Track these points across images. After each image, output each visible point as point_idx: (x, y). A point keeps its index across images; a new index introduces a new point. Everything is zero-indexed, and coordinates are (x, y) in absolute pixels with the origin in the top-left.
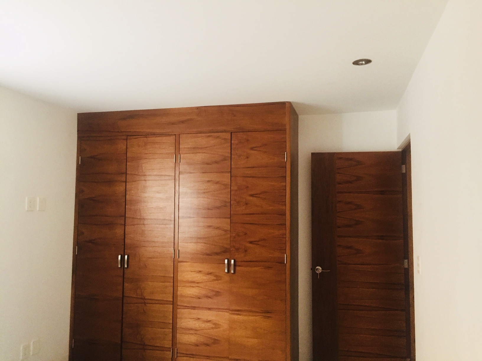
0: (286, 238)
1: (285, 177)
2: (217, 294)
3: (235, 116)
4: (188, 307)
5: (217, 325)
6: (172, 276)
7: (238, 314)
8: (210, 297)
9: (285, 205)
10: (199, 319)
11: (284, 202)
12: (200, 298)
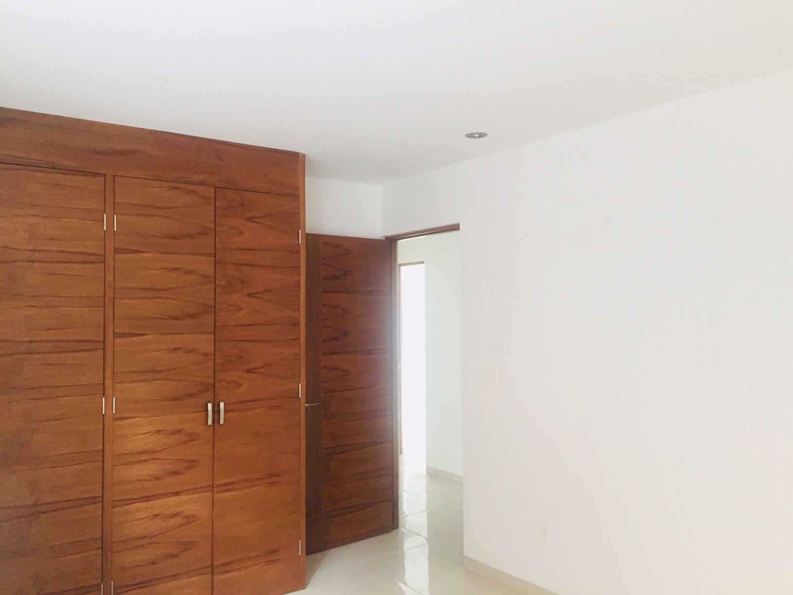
0: (300, 359)
1: (299, 267)
2: (191, 464)
3: (222, 160)
4: (136, 499)
5: (190, 519)
6: (101, 448)
7: (229, 490)
8: (179, 474)
9: (299, 310)
10: (157, 515)
11: (297, 305)
12: (158, 479)
